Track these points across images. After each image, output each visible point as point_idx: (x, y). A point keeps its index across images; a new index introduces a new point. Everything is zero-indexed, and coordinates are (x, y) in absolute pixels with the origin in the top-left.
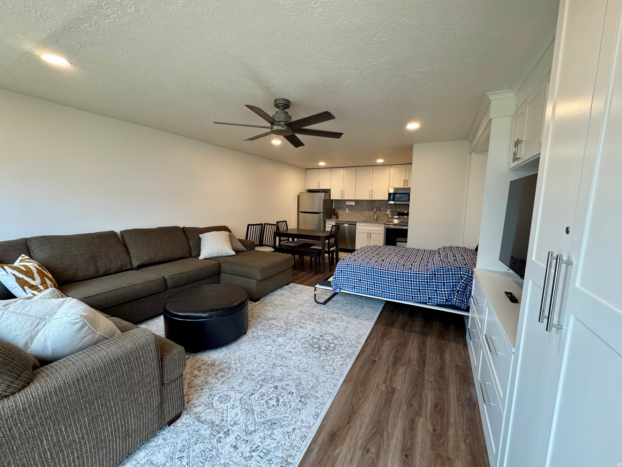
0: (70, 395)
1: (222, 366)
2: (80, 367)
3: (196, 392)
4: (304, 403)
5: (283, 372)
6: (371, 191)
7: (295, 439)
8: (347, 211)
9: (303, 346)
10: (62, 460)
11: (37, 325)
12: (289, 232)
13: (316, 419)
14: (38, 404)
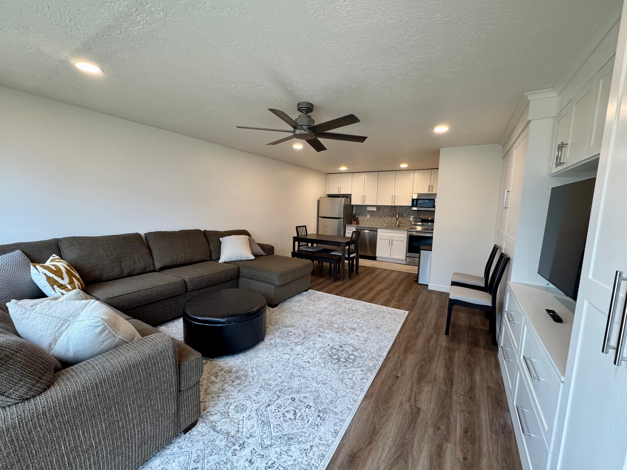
0: (88, 399)
1: (239, 374)
2: (99, 371)
3: (212, 400)
4: (322, 418)
5: (300, 383)
6: (393, 197)
7: (312, 457)
8: (368, 217)
9: (321, 356)
10: (78, 465)
11: (61, 326)
12: (308, 237)
13: (335, 437)
14: (57, 408)
